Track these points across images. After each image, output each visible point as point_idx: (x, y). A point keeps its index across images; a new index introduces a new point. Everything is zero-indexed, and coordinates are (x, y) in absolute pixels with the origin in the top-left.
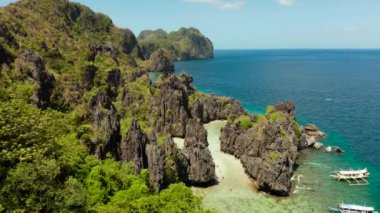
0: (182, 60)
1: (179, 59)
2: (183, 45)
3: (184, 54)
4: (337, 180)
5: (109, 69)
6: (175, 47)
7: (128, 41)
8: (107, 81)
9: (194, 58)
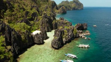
0: (72, 10)
1: (71, 10)
2: (73, 6)
3: (73, 8)
4: (78, 47)
5: (33, 12)
6: (70, 6)
7: (54, 4)
8: (32, 15)
9: (77, 9)
